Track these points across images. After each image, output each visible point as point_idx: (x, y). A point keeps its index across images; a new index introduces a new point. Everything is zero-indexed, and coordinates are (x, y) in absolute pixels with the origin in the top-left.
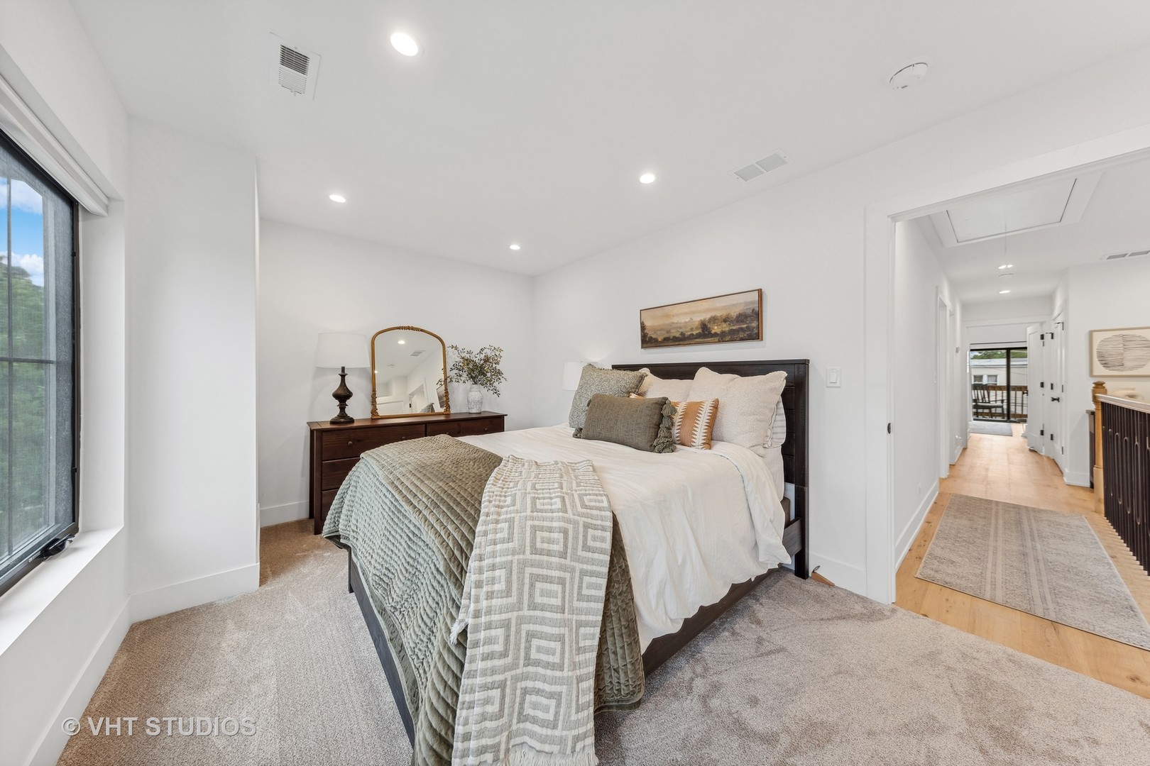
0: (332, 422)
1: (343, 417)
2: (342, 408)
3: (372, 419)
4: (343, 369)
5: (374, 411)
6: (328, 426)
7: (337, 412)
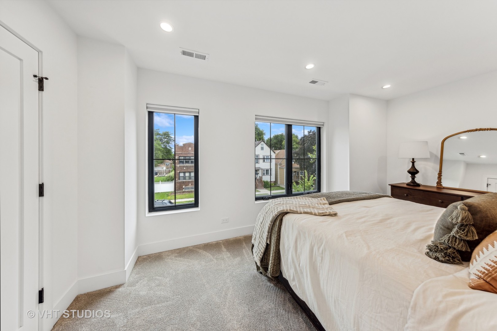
0: (408, 184)
1: (414, 184)
2: (413, 178)
3: (438, 188)
4: (413, 159)
5: (439, 183)
6: (405, 186)
7: (410, 180)
